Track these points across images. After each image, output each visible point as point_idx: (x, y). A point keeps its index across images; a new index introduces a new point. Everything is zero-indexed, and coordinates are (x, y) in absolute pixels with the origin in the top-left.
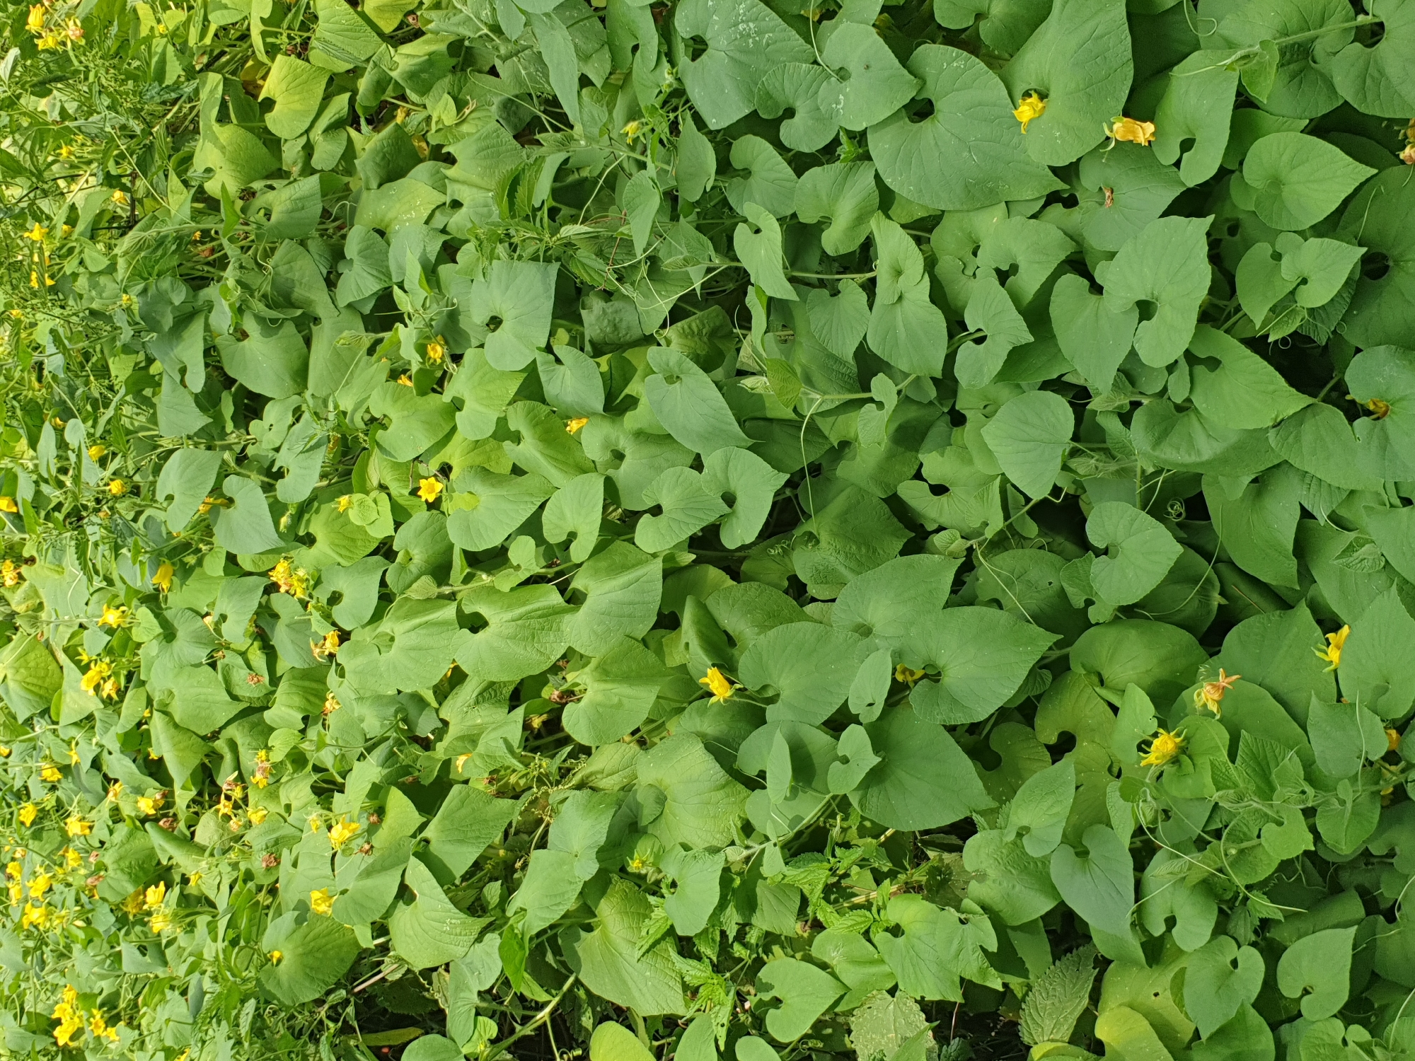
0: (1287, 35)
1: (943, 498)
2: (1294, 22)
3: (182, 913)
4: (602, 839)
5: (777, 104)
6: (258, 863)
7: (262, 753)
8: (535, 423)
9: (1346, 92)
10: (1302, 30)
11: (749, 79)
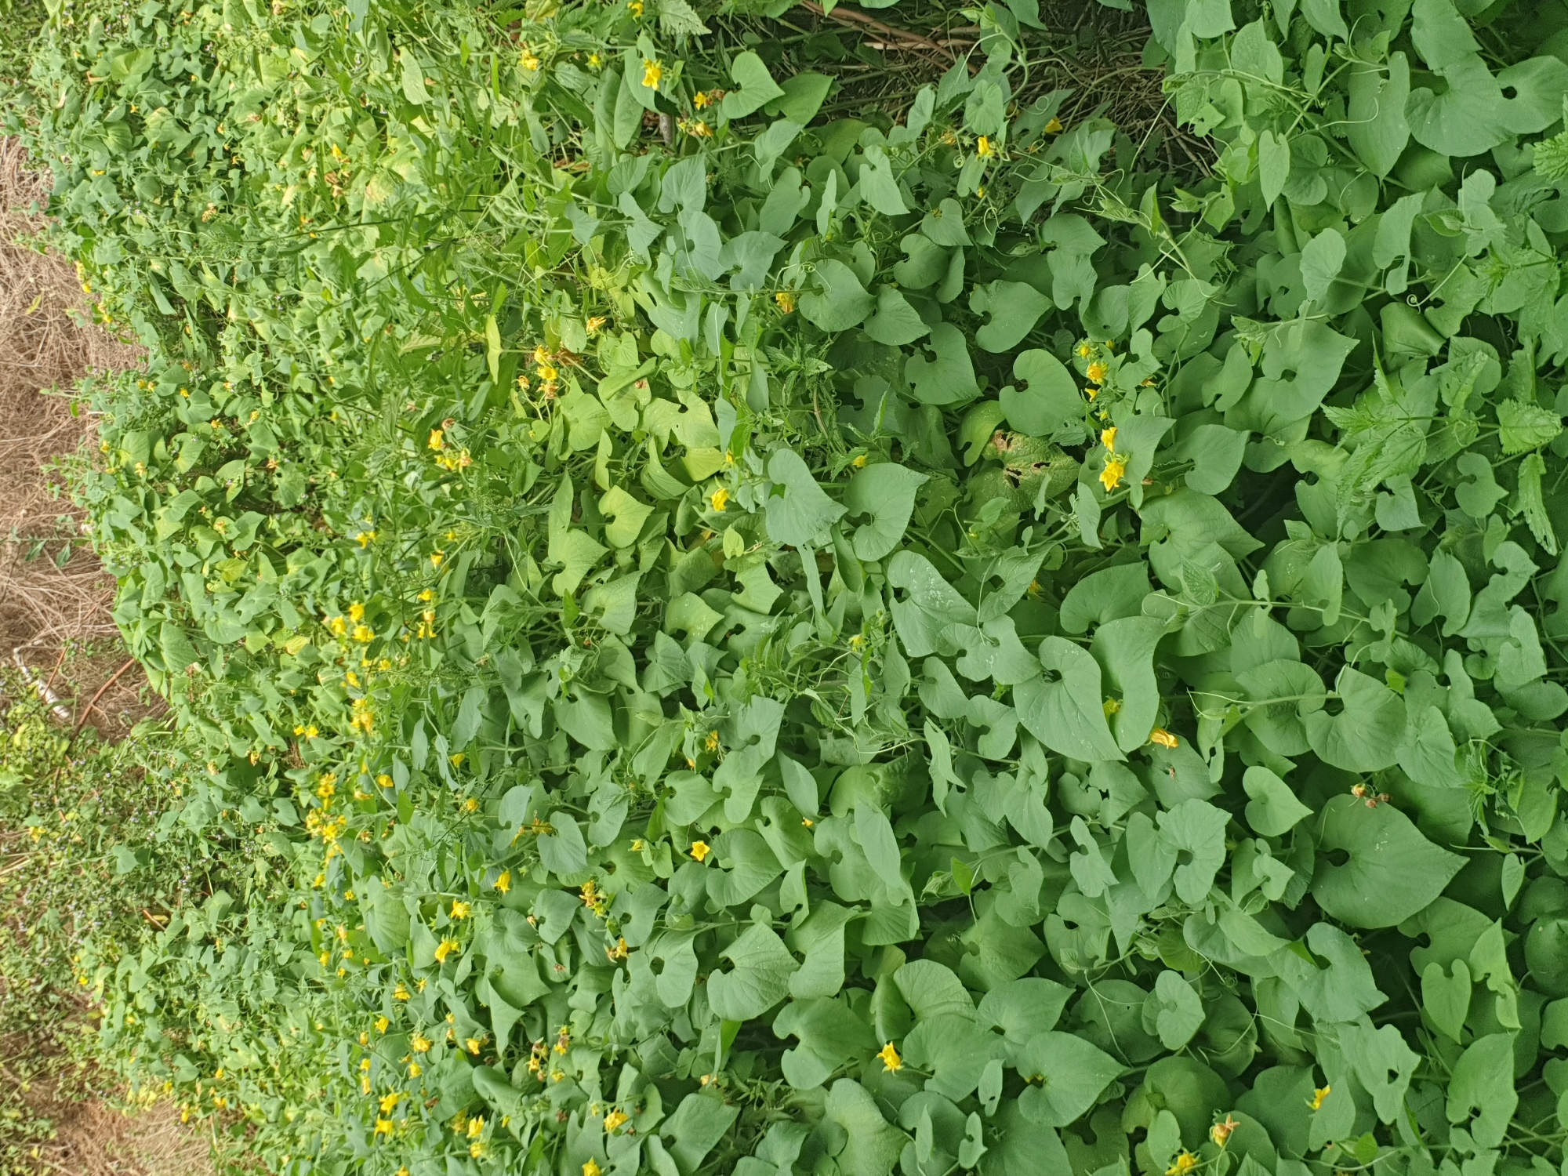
0: (1279, 696)
1: (1074, 931)
2: (1284, 688)
3: (497, 1142)
4: (796, 1155)
5: (952, 648)
6: (553, 1115)
7: (564, 1028)
8: (782, 815)
9: (1314, 744)
10: (1289, 694)
11: (934, 628)
